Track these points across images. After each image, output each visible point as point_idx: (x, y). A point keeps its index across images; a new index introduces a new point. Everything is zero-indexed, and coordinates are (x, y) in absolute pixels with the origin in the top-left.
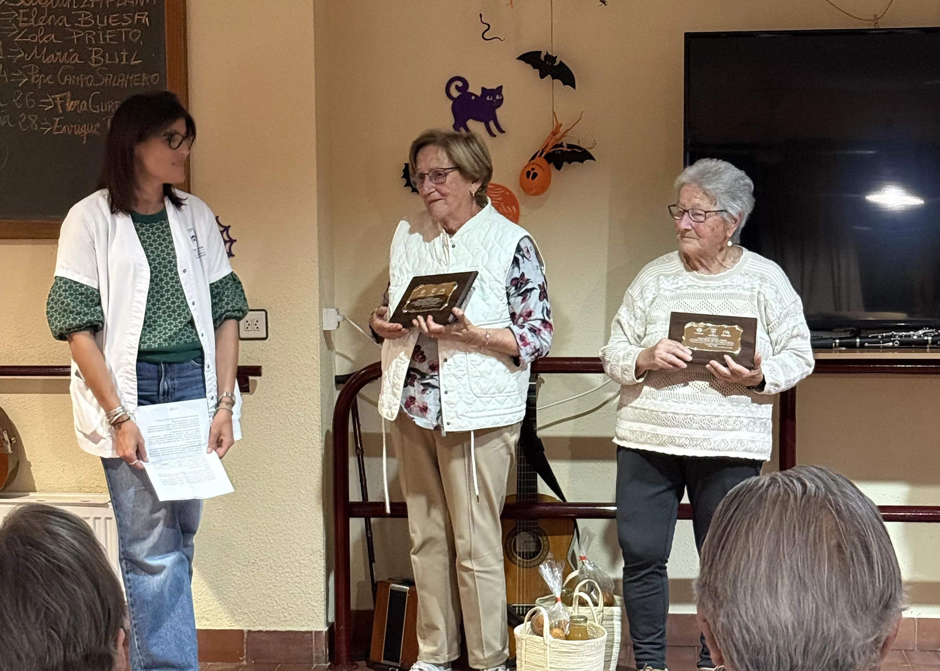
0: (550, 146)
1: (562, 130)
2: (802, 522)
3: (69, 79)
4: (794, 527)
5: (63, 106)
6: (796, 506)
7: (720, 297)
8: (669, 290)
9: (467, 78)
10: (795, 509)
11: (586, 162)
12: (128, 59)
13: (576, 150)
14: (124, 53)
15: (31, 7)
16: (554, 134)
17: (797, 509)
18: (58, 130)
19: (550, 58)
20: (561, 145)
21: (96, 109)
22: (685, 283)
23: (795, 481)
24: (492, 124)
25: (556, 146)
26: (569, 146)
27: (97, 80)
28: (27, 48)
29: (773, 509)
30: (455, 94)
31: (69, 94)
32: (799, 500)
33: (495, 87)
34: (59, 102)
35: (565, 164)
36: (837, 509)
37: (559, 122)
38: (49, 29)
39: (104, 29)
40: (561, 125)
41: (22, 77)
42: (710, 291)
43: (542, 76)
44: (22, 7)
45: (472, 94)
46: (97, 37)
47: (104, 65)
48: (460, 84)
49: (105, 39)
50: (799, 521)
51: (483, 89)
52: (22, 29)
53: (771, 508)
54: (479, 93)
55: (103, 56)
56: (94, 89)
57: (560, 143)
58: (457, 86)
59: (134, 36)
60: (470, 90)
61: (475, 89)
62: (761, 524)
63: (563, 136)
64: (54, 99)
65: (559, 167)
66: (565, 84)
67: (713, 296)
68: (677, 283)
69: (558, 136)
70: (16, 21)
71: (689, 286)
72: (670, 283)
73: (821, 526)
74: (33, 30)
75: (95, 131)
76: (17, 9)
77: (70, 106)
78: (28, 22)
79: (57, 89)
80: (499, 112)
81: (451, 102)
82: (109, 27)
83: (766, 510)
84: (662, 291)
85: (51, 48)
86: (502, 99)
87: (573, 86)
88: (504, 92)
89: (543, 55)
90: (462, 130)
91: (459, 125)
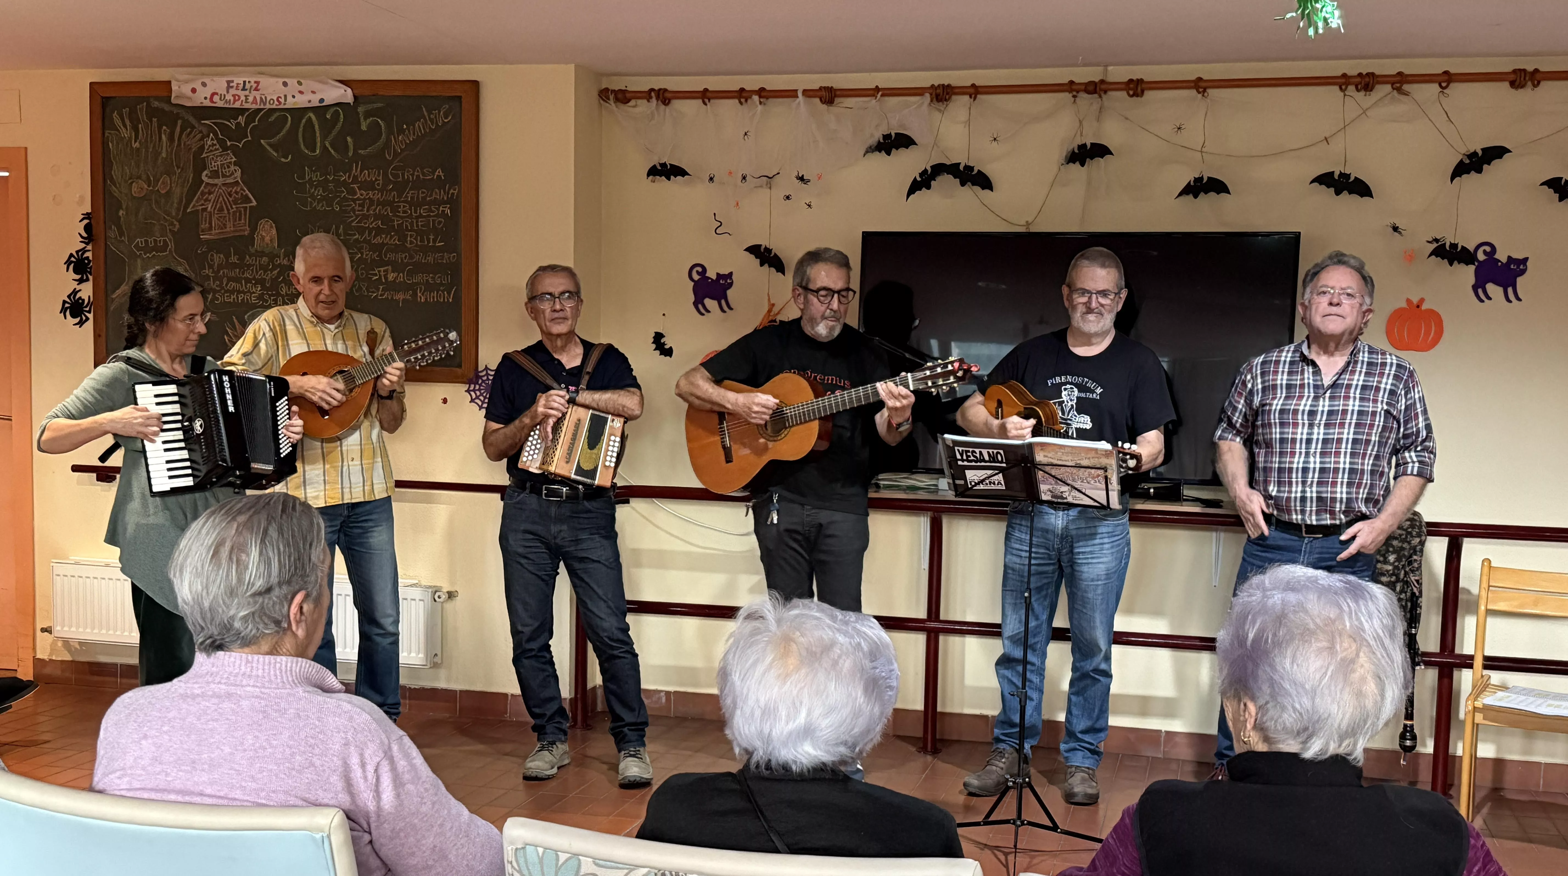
1: (776, 310)
3: (391, 256)
5: (386, 278)
9: (706, 265)
12: (434, 241)
14: (432, 237)
15: (365, 199)
16: (770, 311)
18: (381, 295)
19: (768, 250)
21: (409, 280)
24: (723, 302)
27: (411, 257)
28: (361, 230)
30: (696, 277)
31: (390, 268)
33: (727, 273)
34: (382, 273)
37: (772, 302)
38: (377, 217)
39: (417, 218)
40: (773, 305)
41: (356, 253)
43: (762, 265)
44: (358, 199)
45: (709, 278)
46: (412, 224)
47: (417, 245)
48: (700, 269)
49: (417, 226)
51: (718, 274)
52: (357, 216)
54: (714, 277)
55: (416, 239)
56: (408, 264)
58: (697, 271)
59: (440, 222)
60: (708, 274)
61: (711, 274)
63: (778, 313)
64: (379, 271)
66: (777, 271)
69: (773, 313)
70: (353, 210)
74: (365, 217)
75: (408, 297)
76: (354, 201)
77: (391, 276)
78: (362, 210)
79: (382, 263)
80: (729, 293)
82: (421, 216)
85: (379, 231)
86: (732, 282)
87: (783, 272)
88: (733, 277)
89: (763, 247)
90: (700, 306)
91: (698, 302)
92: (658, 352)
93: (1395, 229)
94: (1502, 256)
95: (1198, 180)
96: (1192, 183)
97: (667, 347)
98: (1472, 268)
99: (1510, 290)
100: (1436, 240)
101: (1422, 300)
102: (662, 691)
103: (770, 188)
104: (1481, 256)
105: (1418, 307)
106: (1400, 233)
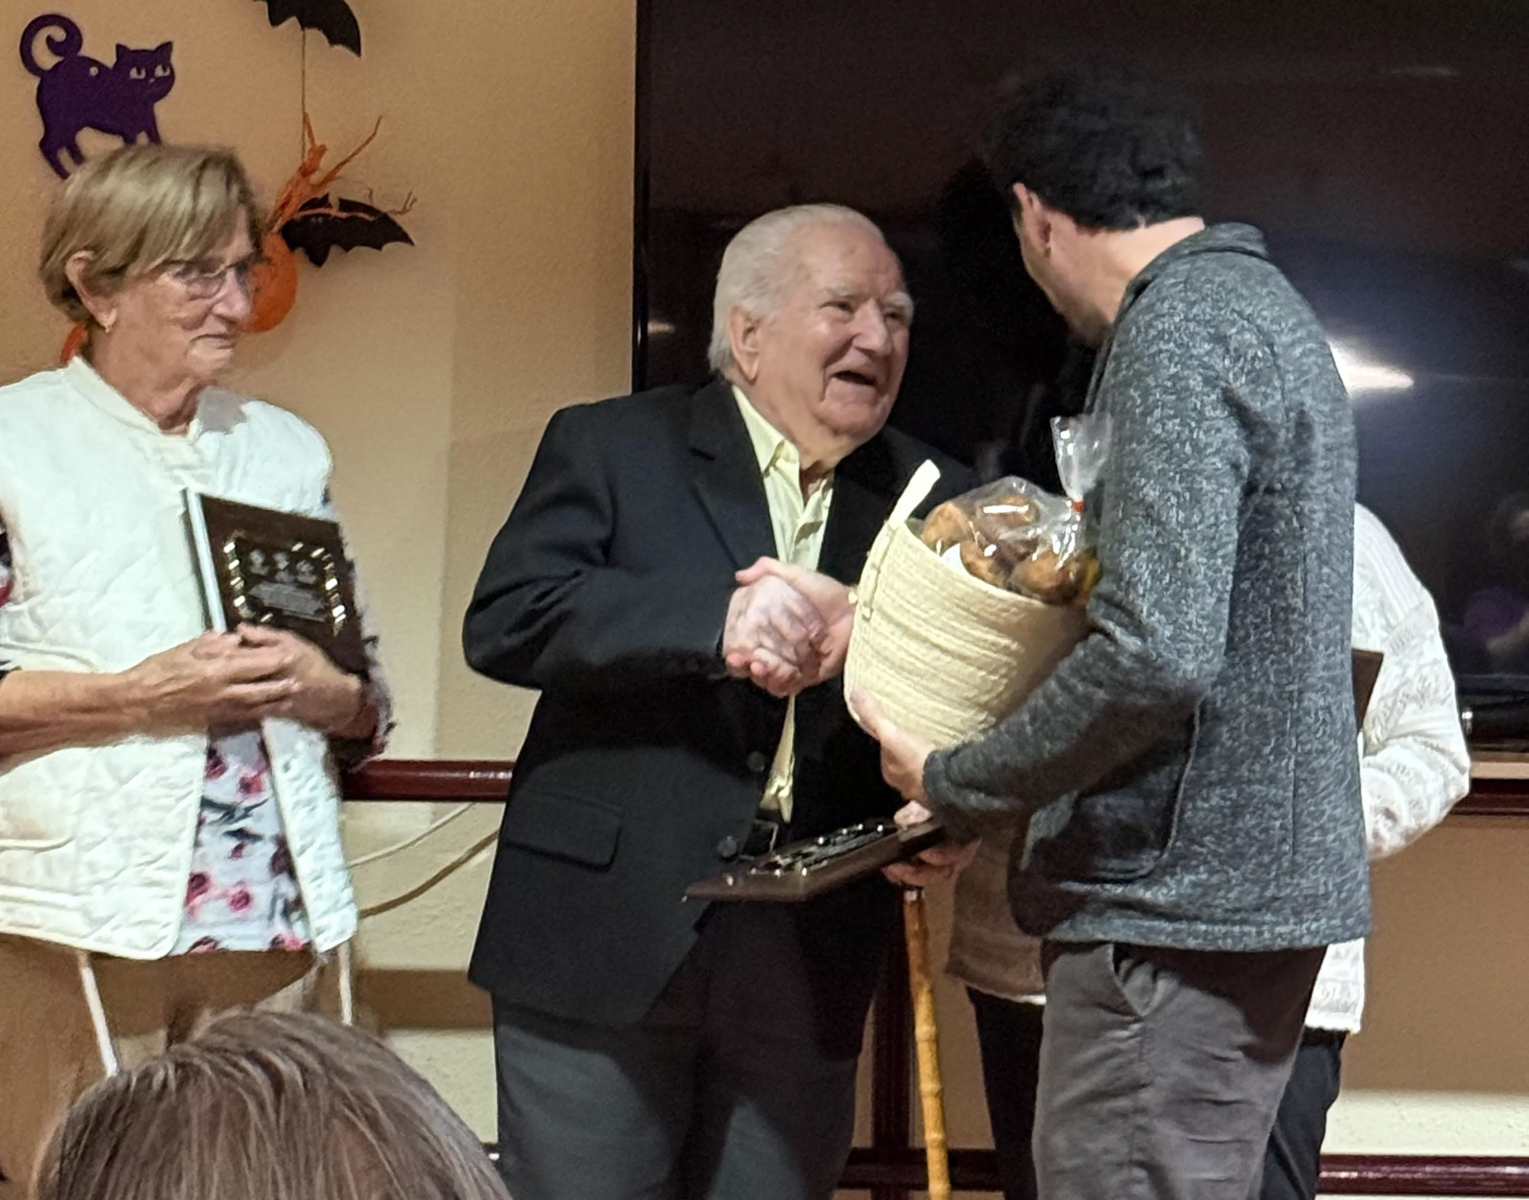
0: (295, 203)
1: (326, 163)
2: (290, 1167)
4: (275, 1183)
6: (267, 1126)
9: (77, 20)
10: (265, 1135)
11: (388, 247)
13: (362, 215)
16: (305, 171)
17: (271, 1136)
20: (324, 202)
23: (245, 1063)
24: (146, 142)
25: (313, 203)
26: (345, 205)
29: (213, 1144)
30: (47, 60)
32: (270, 1110)
33: (151, 44)
35: (334, 250)
36: (367, 1118)
37: (318, 143)
40: (322, 150)
43: (275, 19)
45: (94, 62)
48: (59, 34)
50: (283, 1164)
51: (121, 50)
53: (206, 1141)
54: (109, 60)
57: (320, 195)
58: (50, 40)
60: (86, 51)
61: (99, 50)
62: (190, 1188)
63: (330, 178)
65: (318, 259)
66: (333, 41)
69: (315, 178)
73: (338, 1164)
80: (162, 110)
81: (35, 82)
83: (195, 1149)
86: (172, 77)
87: (356, 47)
88: (175, 59)
90: (64, 156)
91: (58, 145)
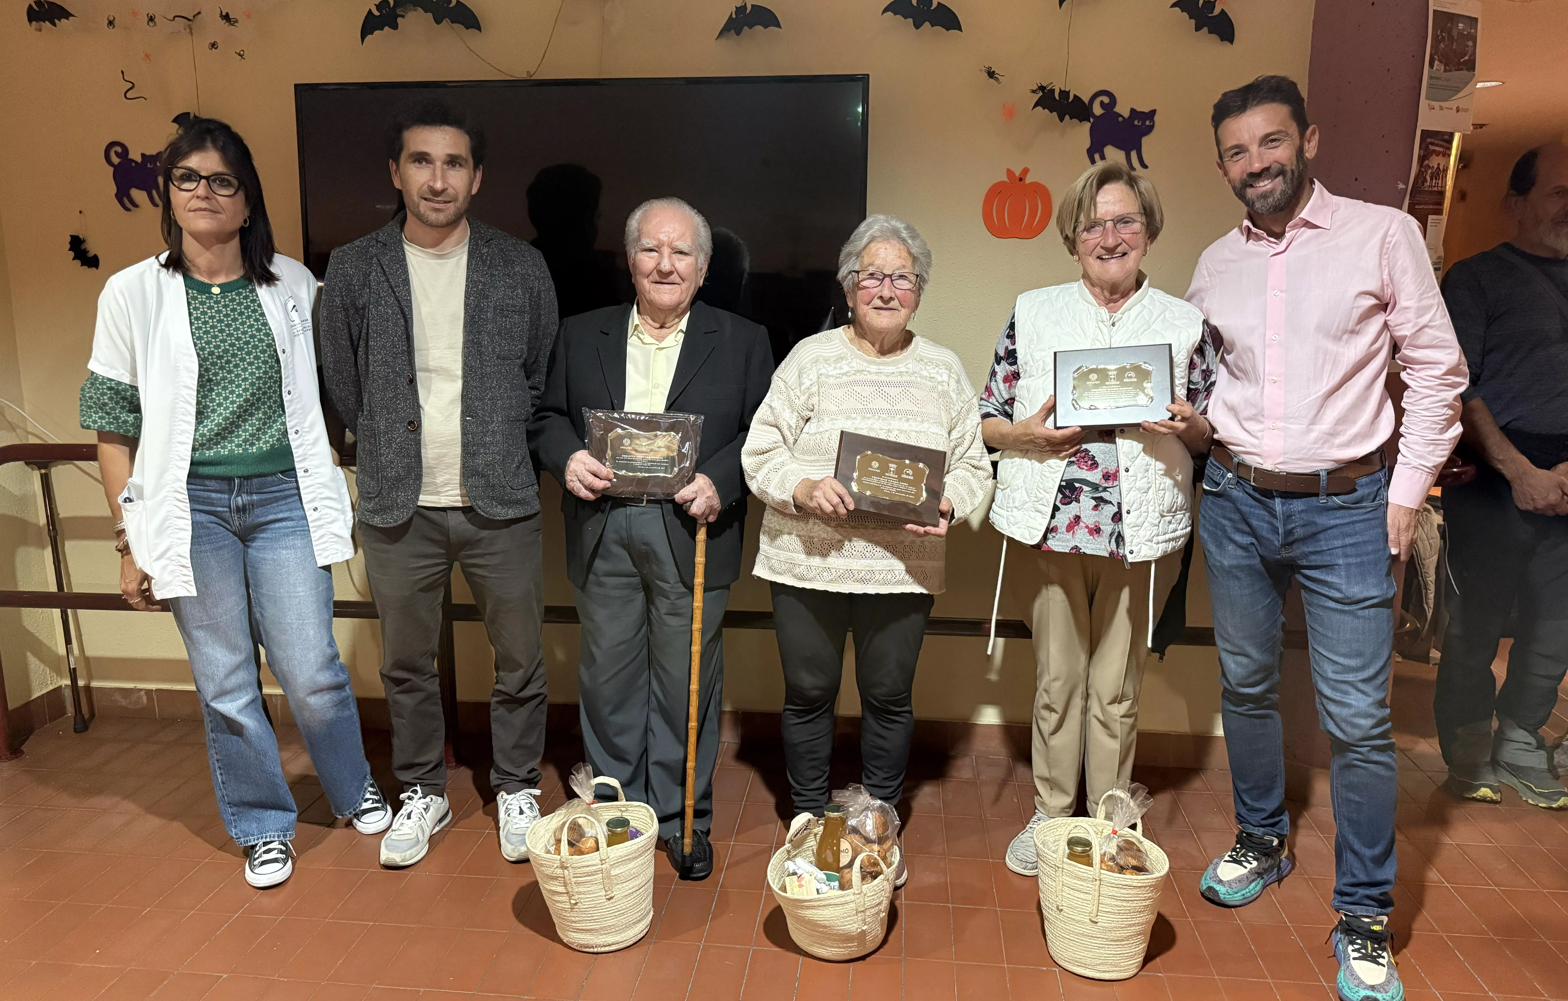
7: (899, 384)
8: (832, 376)
9: (126, 143)
22: (852, 367)
24: (154, 193)
42: (883, 378)
51: (143, 155)
58: (116, 152)
67: (888, 384)
68: (841, 368)
71: (858, 371)
72: (832, 368)
84: (823, 378)
89: (192, 115)
90: (126, 200)
91: (123, 196)
92: (78, 262)
93: (991, 74)
94: (1123, 109)
95: (741, 10)
96: (734, 16)
97: (91, 254)
98: (1087, 126)
99: (1134, 154)
100: (1042, 88)
101: (1026, 171)
102: (141, 690)
103: (191, 33)
104: (1098, 110)
105: (1021, 179)
106: (997, 79)
